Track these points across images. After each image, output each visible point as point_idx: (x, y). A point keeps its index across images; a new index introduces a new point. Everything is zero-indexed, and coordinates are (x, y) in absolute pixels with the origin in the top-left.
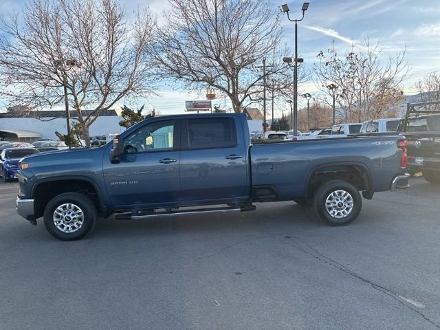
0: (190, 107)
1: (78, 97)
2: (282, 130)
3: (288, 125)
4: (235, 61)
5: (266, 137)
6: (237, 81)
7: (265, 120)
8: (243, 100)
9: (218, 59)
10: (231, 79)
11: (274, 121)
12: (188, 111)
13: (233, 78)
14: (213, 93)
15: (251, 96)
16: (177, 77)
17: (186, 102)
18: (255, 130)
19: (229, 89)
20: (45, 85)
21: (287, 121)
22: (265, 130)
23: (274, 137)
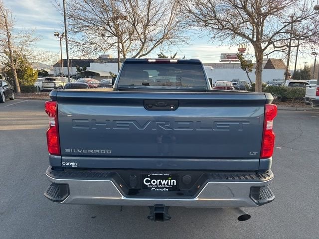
0: (224, 58)
1: (124, 44)
2: (303, 79)
3: (310, 76)
4: (261, 9)
5: (287, 84)
6: (262, 30)
7: (287, 70)
8: (266, 48)
9: (244, 8)
10: (256, 26)
11: (296, 72)
12: (222, 61)
13: (258, 25)
14: (244, 47)
15: (275, 43)
16: (203, 25)
17: (221, 54)
18: (276, 79)
19: (253, 37)
20: (103, 35)
21: (310, 71)
22: (286, 79)
23: (294, 85)
